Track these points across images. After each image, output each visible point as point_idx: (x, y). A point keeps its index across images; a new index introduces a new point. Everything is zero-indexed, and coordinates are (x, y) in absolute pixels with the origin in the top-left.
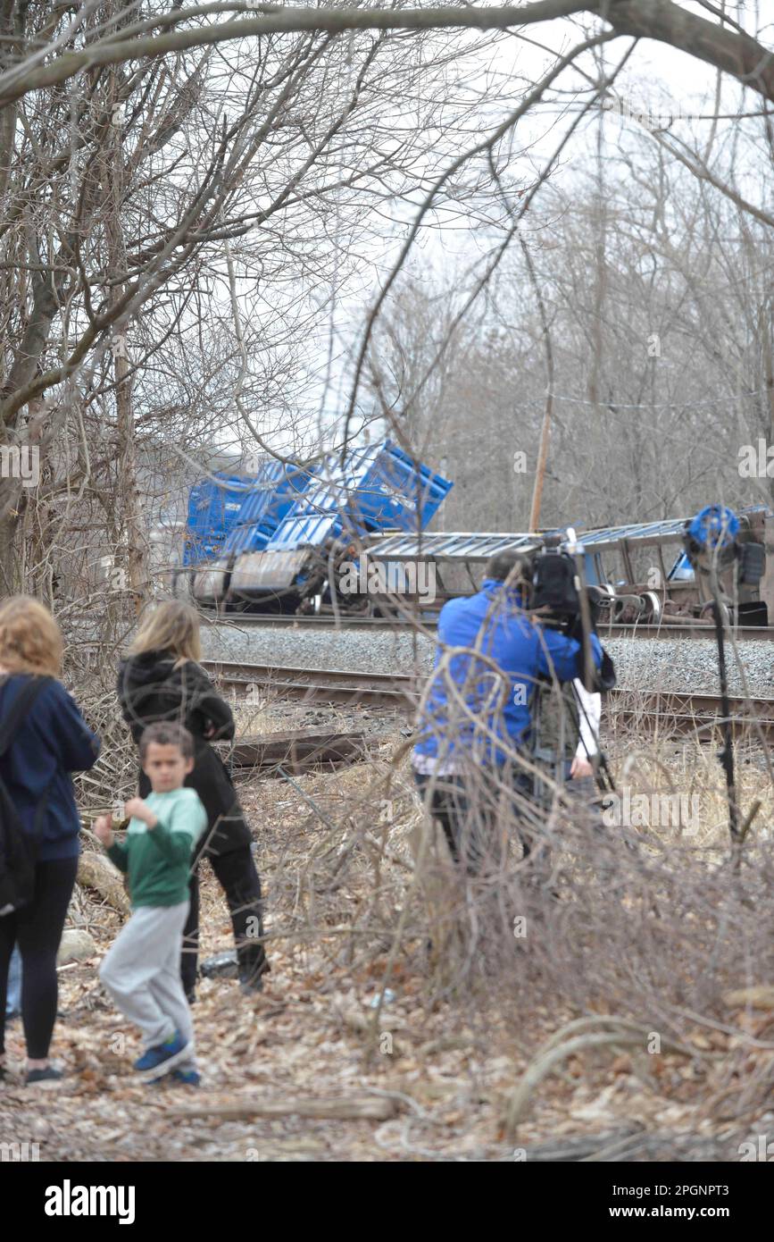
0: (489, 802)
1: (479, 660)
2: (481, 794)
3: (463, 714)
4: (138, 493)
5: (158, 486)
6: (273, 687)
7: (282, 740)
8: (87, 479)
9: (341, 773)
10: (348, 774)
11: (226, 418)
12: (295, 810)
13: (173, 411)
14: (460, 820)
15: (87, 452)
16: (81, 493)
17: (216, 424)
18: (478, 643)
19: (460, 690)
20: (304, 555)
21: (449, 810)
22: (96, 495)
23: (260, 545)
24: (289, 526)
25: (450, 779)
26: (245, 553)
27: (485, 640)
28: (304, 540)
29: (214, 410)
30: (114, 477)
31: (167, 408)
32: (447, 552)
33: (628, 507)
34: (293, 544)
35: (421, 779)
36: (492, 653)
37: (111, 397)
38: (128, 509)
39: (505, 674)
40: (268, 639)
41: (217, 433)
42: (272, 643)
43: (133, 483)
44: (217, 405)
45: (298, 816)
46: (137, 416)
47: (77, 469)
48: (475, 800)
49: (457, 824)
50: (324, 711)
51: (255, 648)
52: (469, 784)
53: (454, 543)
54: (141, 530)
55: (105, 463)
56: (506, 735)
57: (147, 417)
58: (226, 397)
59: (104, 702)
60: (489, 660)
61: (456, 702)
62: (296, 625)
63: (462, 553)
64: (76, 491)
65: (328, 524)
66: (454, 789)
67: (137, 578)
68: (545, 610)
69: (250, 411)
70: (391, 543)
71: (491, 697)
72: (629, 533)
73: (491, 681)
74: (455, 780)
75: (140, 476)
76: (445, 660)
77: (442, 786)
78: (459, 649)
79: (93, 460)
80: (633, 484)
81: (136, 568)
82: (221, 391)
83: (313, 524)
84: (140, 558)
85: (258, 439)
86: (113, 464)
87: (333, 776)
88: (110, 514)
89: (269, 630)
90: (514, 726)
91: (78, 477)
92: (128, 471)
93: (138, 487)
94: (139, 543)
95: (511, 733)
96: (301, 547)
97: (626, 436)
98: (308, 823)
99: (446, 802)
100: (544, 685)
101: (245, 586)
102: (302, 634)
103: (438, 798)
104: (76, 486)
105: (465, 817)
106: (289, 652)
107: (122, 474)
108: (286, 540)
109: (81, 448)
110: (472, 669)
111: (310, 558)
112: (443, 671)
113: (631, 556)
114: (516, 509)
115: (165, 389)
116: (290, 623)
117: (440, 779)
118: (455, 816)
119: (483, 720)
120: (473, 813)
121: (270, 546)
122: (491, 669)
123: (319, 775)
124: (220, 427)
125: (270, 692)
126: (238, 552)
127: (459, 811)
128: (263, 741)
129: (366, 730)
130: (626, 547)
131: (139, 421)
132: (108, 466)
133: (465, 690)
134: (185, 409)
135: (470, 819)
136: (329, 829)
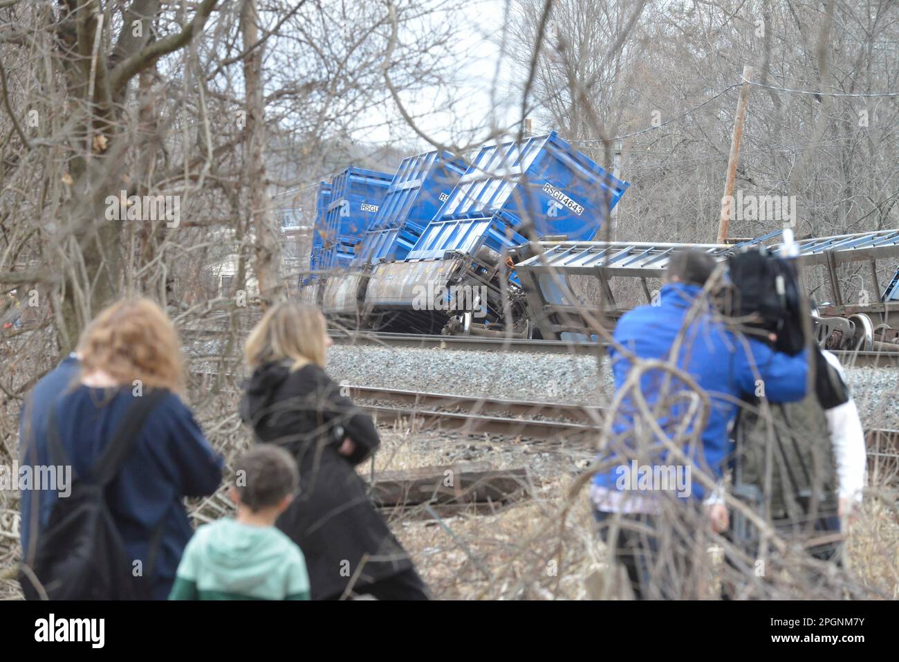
0: (683, 543)
1: (674, 377)
2: (675, 533)
3: (655, 439)
4: (268, 183)
5: (292, 175)
6: (419, 416)
7: (430, 476)
8: (208, 166)
9: (499, 516)
10: (510, 516)
11: (370, 97)
12: (445, 557)
13: (309, 87)
14: (649, 564)
15: (209, 134)
16: (201, 181)
17: (359, 104)
18: (674, 356)
19: (651, 409)
20: (451, 265)
21: (637, 553)
22: (217, 185)
23: (401, 253)
24: (436, 230)
25: (638, 517)
26: (382, 261)
27: (681, 355)
28: (452, 247)
29: (357, 87)
30: (239, 165)
31: (300, 83)
32: (618, 265)
33: (836, 213)
34: (440, 253)
35: (602, 516)
36: (689, 370)
37: (237, 70)
38: (255, 200)
39: (706, 394)
40: (410, 361)
41: (361, 114)
42: (416, 366)
43: (262, 171)
44: (361, 81)
45: (449, 564)
46: (267, 93)
47: (195, 154)
48: (666, 540)
49: (645, 568)
50: (478, 445)
51: (395, 371)
52: (660, 522)
53: (629, 254)
54: (271, 226)
55: (229, 147)
56: (704, 465)
57: (279, 95)
58: (372, 72)
59: (223, 428)
60: (685, 376)
61: (646, 425)
62: (443, 345)
63: (637, 265)
64: (195, 179)
65: (481, 228)
66: (643, 529)
67: (265, 282)
68: (753, 318)
69: (400, 88)
70: (556, 251)
71: (687, 420)
72: (836, 245)
73: (687, 402)
74: (644, 518)
75: (269, 163)
76: (635, 376)
77: (627, 524)
78: (651, 362)
79: (215, 142)
80: (842, 187)
81: (264, 271)
82: (366, 65)
83: (465, 228)
84: (268, 259)
85: (409, 121)
86: (238, 148)
87: (490, 519)
88: (234, 206)
89: (412, 350)
90: (714, 456)
91: (198, 162)
92: (256, 156)
93: (268, 176)
94: (267, 241)
95: (710, 462)
96: (448, 256)
97: (834, 129)
98: (460, 573)
99: (632, 542)
100: (747, 407)
101: (382, 301)
102: (451, 355)
103: (623, 538)
104: (195, 172)
105: (654, 561)
106: (435, 376)
107: (249, 160)
108: (431, 247)
109: (201, 127)
110: (665, 386)
111: (458, 270)
112: (632, 387)
113: (839, 271)
114: (701, 215)
115: (301, 60)
116: (437, 343)
117: (626, 516)
118: (643, 559)
119: (677, 445)
120: (665, 557)
121: (411, 254)
122: (688, 387)
123: (473, 517)
124: (364, 108)
125: (415, 421)
126: (375, 261)
127: (647, 553)
128: (408, 477)
129: (526, 466)
130: (833, 261)
131: (270, 99)
132: (232, 150)
133: (657, 410)
134: (323, 85)
135: (661, 563)
136: (487, 579)
